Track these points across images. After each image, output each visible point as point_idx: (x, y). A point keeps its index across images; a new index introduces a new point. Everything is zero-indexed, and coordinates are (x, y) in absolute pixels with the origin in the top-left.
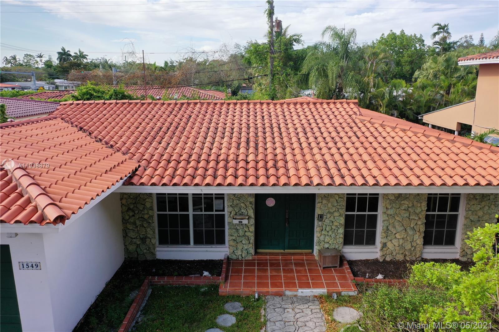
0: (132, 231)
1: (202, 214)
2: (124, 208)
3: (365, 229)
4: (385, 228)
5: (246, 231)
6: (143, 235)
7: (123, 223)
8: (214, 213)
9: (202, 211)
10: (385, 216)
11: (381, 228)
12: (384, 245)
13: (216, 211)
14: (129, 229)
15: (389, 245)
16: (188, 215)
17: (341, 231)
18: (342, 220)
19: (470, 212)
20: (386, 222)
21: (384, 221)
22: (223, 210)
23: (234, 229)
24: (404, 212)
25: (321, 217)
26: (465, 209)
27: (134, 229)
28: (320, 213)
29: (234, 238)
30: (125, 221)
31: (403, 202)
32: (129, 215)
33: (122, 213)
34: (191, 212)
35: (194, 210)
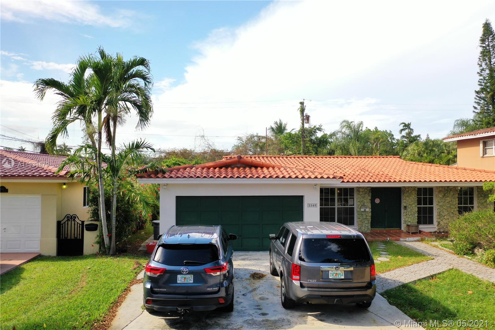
1: (342, 208)
3: (428, 215)
4: (438, 213)
5: (367, 216)
8: (349, 207)
9: (342, 206)
10: (438, 206)
11: (436, 213)
12: (439, 223)
13: (350, 205)
15: (442, 223)
16: (335, 208)
17: (416, 215)
18: (417, 210)
19: (480, 204)
20: (439, 210)
21: (438, 209)
22: (353, 205)
23: (360, 214)
24: (447, 204)
25: (405, 207)
26: (477, 202)
28: (405, 205)
29: (361, 220)
31: (446, 199)
34: (336, 207)
35: (338, 205)
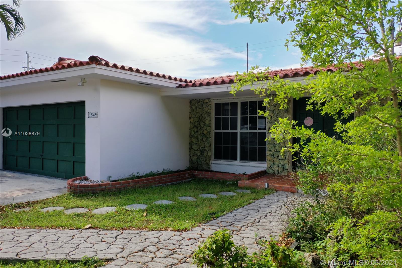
0: (195, 144)
2: (191, 125)
5: (282, 147)
6: (202, 147)
7: (190, 138)
8: (257, 131)
9: (247, 130)
13: (259, 129)
14: (193, 142)
16: (237, 133)
22: (265, 129)
23: (272, 144)
27: (196, 142)
29: (271, 153)
30: (191, 136)
32: (194, 131)
33: (190, 129)
34: (239, 131)
35: (241, 129)
